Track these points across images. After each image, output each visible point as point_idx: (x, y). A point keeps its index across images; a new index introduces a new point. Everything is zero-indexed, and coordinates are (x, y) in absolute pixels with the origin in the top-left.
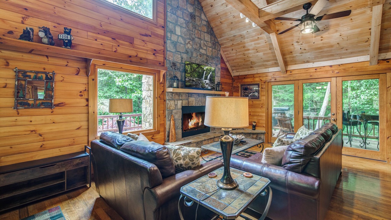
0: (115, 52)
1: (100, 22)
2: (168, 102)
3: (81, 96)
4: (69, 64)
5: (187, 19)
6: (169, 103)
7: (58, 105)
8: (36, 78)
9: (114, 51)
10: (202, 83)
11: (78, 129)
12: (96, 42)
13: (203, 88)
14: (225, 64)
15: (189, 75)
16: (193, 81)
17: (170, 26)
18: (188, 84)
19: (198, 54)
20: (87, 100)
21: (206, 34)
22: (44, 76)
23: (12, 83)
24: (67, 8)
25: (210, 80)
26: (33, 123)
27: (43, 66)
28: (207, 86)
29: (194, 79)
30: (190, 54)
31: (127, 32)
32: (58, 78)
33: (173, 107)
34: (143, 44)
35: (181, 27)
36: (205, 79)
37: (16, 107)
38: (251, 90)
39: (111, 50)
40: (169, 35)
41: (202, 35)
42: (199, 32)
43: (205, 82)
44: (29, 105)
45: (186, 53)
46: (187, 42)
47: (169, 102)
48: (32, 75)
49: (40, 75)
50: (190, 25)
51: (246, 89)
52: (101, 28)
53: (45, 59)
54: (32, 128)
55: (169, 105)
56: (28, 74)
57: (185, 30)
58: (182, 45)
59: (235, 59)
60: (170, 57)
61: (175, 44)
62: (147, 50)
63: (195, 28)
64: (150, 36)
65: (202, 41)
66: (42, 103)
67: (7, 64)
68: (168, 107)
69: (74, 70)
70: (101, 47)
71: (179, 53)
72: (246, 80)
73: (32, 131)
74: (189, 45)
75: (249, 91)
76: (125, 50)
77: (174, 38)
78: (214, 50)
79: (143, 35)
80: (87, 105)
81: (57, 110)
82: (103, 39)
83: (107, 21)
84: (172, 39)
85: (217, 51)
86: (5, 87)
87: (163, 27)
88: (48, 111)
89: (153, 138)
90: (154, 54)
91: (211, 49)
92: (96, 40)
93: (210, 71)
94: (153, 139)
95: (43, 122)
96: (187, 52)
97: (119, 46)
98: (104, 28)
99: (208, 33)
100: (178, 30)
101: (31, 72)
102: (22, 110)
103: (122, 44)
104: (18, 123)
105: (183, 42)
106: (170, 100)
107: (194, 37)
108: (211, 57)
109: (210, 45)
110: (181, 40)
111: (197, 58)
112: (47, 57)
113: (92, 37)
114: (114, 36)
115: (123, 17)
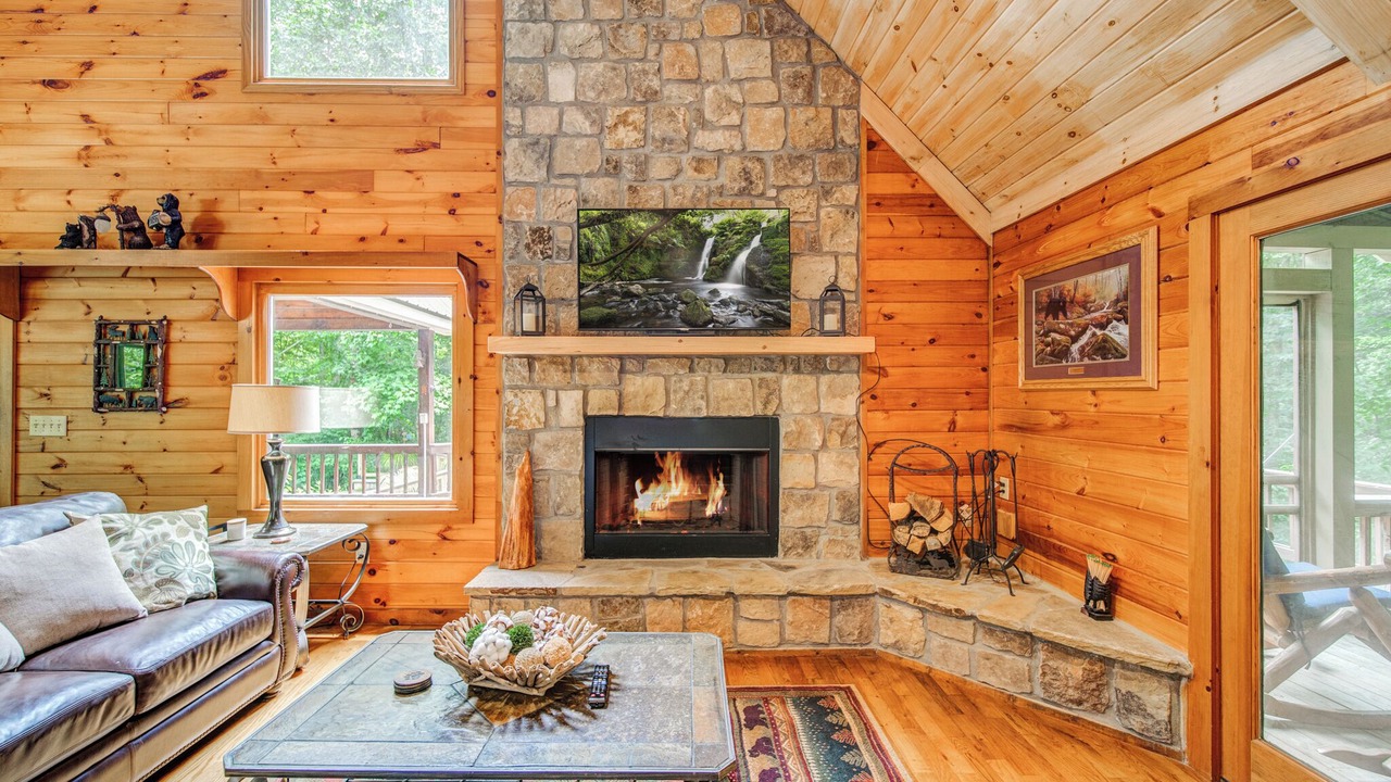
0: (314, 232)
1: (269, 150)
2: (509, 396)
3: (225, 378)
4: (199, 292)
5: (613, 13)
6: (517, 402)
7: (172, 405)
8: (134, 335)
9: (309, 230)
10: (692, 302)
11: (216, 472)
12: (261, 215)
13: (699, 325)
14: (908, 171)
15: (601, 271)
16: (629, 295)
17: (518, 76)
18: (595, 312)
19: (685, 159)
21: (732, 47)
22: (148, 329)
23: (91, 352)
25: (750, 279)
26: (127, 448)
27: (145, 306)
28: (723, 314)
29: (636, 288)
30: (628, 173)
31: (351, 160)
32: (176, 333)
33: (534, 420)
34: (410, 180)
35: (575, 61)
36: (707, 280)
37: (97, 408)
38: (1085, 305)
39: (300, 230)
40: (513, 116)
41: (706, 61)
42: (690, 49)
43: (715, 293)
44: (117, 403)
45: (607, 174)
46: (610, 122)
47: (516, 395)
48: (126, 329)
49: (138, 328)
50: (633, 38)
51: (1057, 306)
52: (272, 169)
53: (148, 288)
54: (127, 460)
55: (515, 411)
56: (119, 327)
57: (599, 67)
58: (580, 143)
60: (520, 209)
61: (544, 148)
62: (425, 204)
63: (663, 38)
64: (436, 146)
65: (709, 92)
67: (88, 312)
68: (513, 418)
69: (208, 309)
70: (273, 227)
71: (568, 181)
72: (1055, 243)
73: (126, 467)
74: (622, 131)
75: (1075, 316)
76: (346, 221)
77: (540, 121)
78: (803, 115)
79: (407, 151)
81: (171, 417)
82: (278, 203)
83: (289, 141)
84: (531, 128)
85: (826, 114)
86: (82, 364)
87: (492, 94)
88: (153, 418)
89: (448, 534)
90: (452, 212)
91: (775, 113)
92: (261, 209)
93: (751, 235)
94: (445, 538)
95: (146, 447)
96: (613, 168)
97: (324, 211)
98: (285, 164)
99: (751, 31)
100: (562, 84)
101: (125, 322)
102: (108, 414)
103: (336, 204)
104: (105, 446)
105: (586, 127)
106: (520, 388)
107: (655, 84)
108: (778, 159)
109: (768, 91)
110: (577, 121)
111: (679, 180)
112: (153, 280)
113: (250, 202)
114: (308, 184)
115: (338, 113)
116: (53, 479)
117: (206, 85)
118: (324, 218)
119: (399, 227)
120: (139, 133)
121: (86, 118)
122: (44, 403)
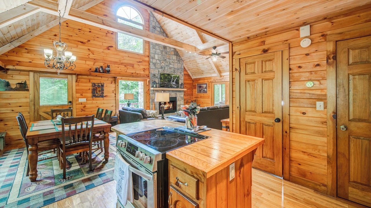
0: (126, 72)
1: (119, 59)
2: (151, 95)
3: (113, 92)
4: (109, 79)
5: (162, 50)
7: (105, 96)
8: (98, 86)
10: (171, 84)
11: (112, 106)
12: (118, 68)
13: (172, 87)
14: (187, 72)
15: (163, 80)
16: (165, 83)
17: (152, 55)
18: (162, 85)
19: (169, 68)
20: (115, 94)
21: (173, 56)
22: (101, 85)
23: (91, 88)
24: (108, 56)
25: (176, 82)
26: (97, 103)
27: (100, 81)
28: (173, 86)
29: (166, 83)
30: (163, 69)
31: (131, 62)
32: (105, 85)
33: (154, 98)
34: (138, 66)
35: (158, 54)
36: (172, 82)
37: (92, 97)
39: (124, 71)
40: (151, 60)
41: (171, 57)
42: (169, 55)
43: (173, 83)
44: (96, 96)
45: (161, 68)
46: (161, 62)
48: (97, 85)
49: (99, 84)
50: (164, 53)
51: (200, 87)
52: (120, 62)
53: (100, 78)
54: (97, 105)
55: (152, 97)
56: (96, 84)
57: (160, 56)
58: (158, 64)
59: (193, 69)
60: (152, 71)
61: (155, 64)
62: (140, 69)
63: (167, 53)
64: (142, 62)
65: (171, 60)
66: (100, 96)
67: (90, 81)
69: (110, 82)
70: (120, 70)
71: (157, 69)
72: (200, 81)
73: (97, 106)
74: (163, 64)
75: (202, 88)
76: (130, 71)
77: (154, 61)
78: (179, 64)
79: (138, 62)
80: (115, 96)
81: (105, 98)
82: (121, 67)
83: (122, 58)
84: (153, 62)
85: (181, 65)
86: (89, 90)
87: (148, 56)
88: (102, 98)
90: (144, 71)
91: (177, 64)
93: (176, 77)
95: (101, 103)
96: (162, 68)
98: (122, 62)
99: (175, 55)
100: (156, 57)
101: (97, 83)
102: (94, 98)
103: (129, 68)
104: (93, 103)
105: (159, 63)
107: (166, 59)
108: (177, 69)
109: (176, 61)
110: (158, 62)
111: (168, 70)
112: (101, 77)
113: (116, 66)
114: (125, 65)
115: (129, 55)
116: (83, 109)
117: (110, 48)
118: (127, 70)
119: (137, 72)
120: (98, 53)
121: (89, 49)
122: (81, 96)
